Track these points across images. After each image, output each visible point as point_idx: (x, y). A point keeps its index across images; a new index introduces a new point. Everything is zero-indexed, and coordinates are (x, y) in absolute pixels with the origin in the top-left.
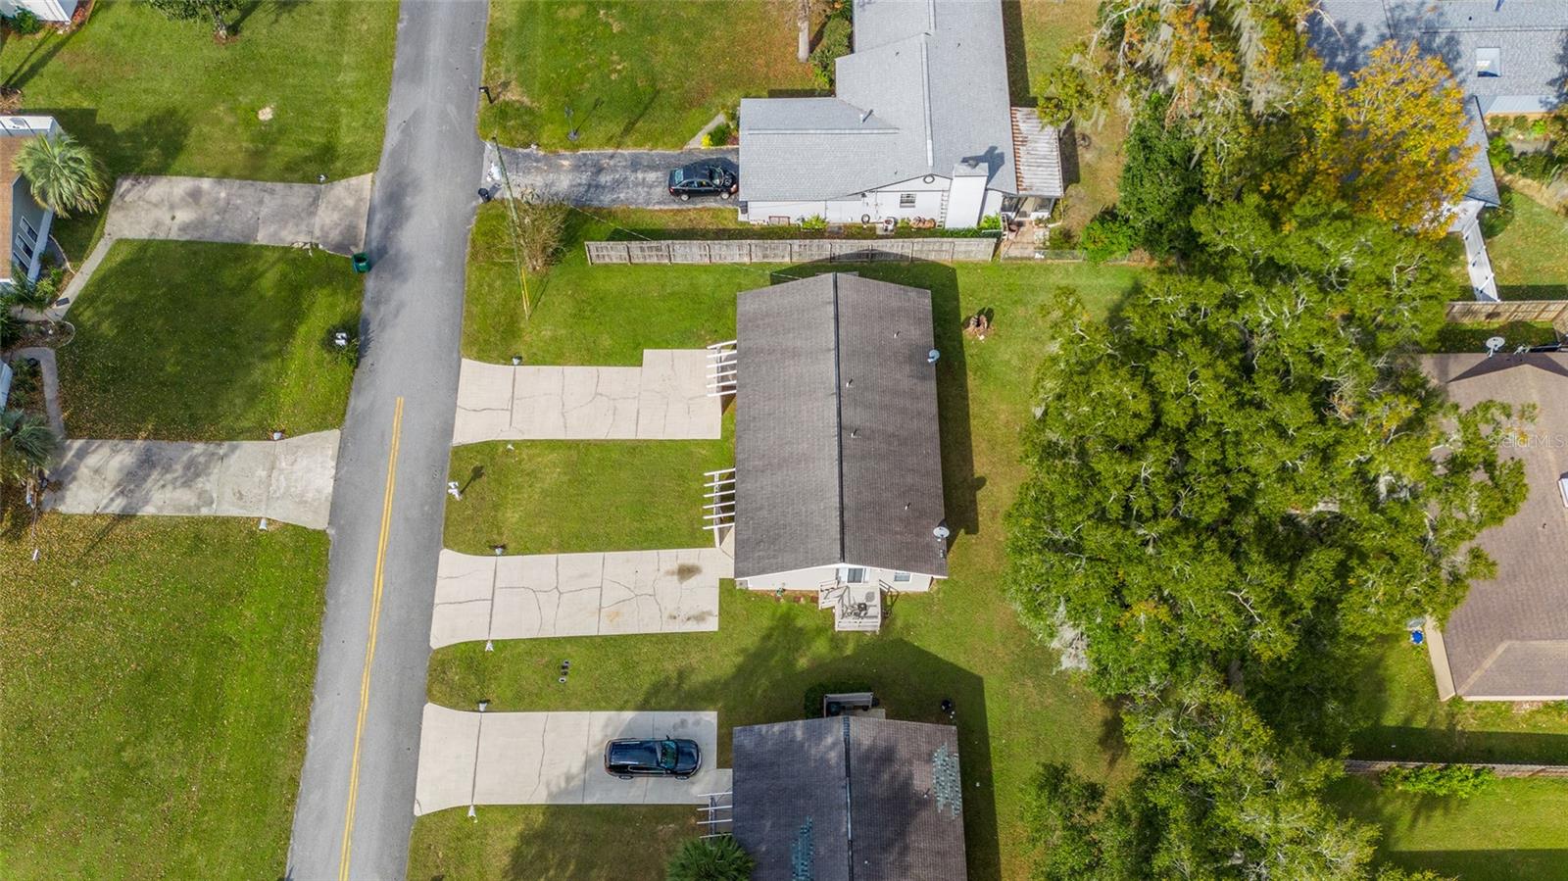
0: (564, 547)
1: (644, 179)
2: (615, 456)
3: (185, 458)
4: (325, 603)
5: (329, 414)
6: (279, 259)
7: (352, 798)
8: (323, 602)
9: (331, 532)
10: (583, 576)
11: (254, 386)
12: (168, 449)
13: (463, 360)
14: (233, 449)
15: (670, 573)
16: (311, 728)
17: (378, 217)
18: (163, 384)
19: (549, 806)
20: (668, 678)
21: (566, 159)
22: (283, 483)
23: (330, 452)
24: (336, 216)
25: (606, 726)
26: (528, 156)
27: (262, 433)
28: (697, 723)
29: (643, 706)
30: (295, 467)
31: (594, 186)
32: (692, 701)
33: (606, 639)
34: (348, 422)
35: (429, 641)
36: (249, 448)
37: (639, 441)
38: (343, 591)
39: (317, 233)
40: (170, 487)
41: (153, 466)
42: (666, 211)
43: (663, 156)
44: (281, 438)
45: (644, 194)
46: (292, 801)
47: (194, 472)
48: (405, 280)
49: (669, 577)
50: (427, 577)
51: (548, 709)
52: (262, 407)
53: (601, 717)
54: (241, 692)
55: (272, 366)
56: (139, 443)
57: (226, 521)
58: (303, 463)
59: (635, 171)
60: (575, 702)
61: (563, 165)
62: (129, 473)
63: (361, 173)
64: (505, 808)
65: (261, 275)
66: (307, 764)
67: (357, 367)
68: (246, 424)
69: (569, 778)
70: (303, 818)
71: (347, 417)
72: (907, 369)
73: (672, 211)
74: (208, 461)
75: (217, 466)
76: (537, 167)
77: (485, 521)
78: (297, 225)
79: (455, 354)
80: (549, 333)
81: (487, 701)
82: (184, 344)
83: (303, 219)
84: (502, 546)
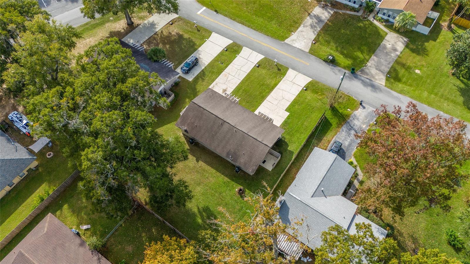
0: (248, 75)
1: (347, 141)
2: (264, 94)
3: (317, 26)
5: (313, 52)
6: (365, 59)
8: (268, 35)
9: (283, 42)
10: (239, 75)
11: (330, 42)
12: (322, 25)
13: (311, 79)
14: (315, 34)
15: (227, 88)
16: (243, 25)
17: (368, 81)
18: (339, 29)
19: (197, 49)
20: (204, 77)
21: (365, 127)
22: (300, 39)
23: (303, 48)
24: (373, 73)
25: (204, 64)
26: (372, 119)
27: (316, 41)
28: (191, 77)
29: (203, 71)
30: (303, 42)
31: (351, 128)
32: (196, 79)
33: (222, 72)
34: (309, 54)
35: (246, 47)
36: (313, 37)
37: (264, 100)
38: (268, 39)
39: (369, 68)
40: (312, 22)
41: (319, 21)
42: (332, 140)
43: (352, 149)
44: (312, 42)
45: (341, 138)
46: (231, 18)
47: (312, 26)
49: (226, 88)
50: (260, 52)
51: (216, 57)
52: (323, 42)
53: (207, 64)
54: (260, 20)
55: (334, 48)
56: (326, 21)
57: (298, 28)
58: (303, 44)
59: (351, 140)
60: (213, 61)
61: (364, 125)
62: (319, 17)
63: (386, 83)
64: (203, 44)
65: (363, 54)
66: (236, 23)
67: (323, 61)
68: (321, 38)
69: (199, 54)
70: (227, 19)
71: (311, 55)
74: (314, 29)
75: (312, 30)
76: (366, 119)
77: (266, 66)
78: (374, 65)
79: (314, 78)
80: (308, 98)
81: (226, 50)
82: (349, 35)
83: (376, 67)
84: (258, 67)
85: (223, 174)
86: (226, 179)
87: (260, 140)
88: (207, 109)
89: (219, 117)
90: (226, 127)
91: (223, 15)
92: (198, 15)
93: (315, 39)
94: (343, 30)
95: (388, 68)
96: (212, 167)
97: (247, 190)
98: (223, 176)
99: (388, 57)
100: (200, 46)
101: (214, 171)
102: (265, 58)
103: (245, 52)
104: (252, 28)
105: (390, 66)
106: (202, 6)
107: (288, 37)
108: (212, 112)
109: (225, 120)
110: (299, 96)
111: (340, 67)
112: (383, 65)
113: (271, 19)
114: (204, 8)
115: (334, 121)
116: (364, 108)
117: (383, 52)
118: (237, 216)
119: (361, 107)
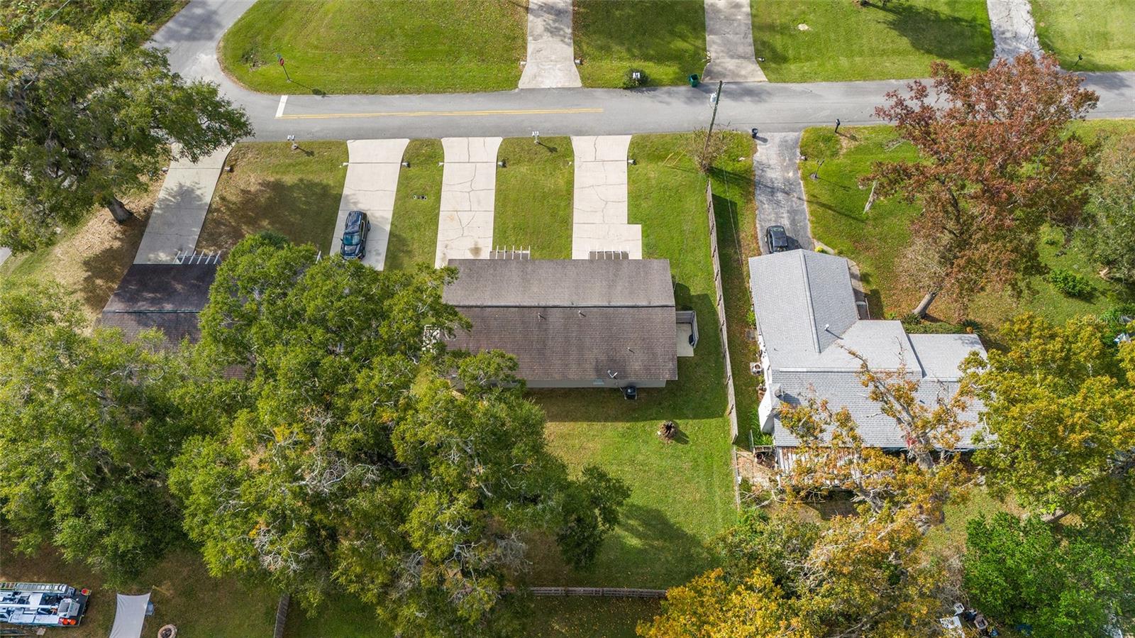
0: (499, 192)
1: (783, 217)
2: (562, 213)
3: (562, 26)
4: (474, 93)
5: (590, 82)
6: (697, 47)
7: (363, 115)
8: (474, 92)
9: (517, 90)
10: (479, 202)
11: (609, 47)
12: (569, 20)
13: (630, 137)
14: (568, 45)
15: (476, 243)
16: (403, 96)
17: (733, 86)
19: (341, 195)
20: (408, 245)
21: (794, 174)
22: (546, 67)
23: (566, 84)
24: (732, 68)
25: (383, 218)
26: (795, 154)
27: (580, 56)
28: (378, 260)
29: (391, 234)
30: (557, 71)
31: (773, 191)
32: (392, 259)
33: (438, 214)
34: (586, 89)
35: (446, 137)
36: (569, 51)
37: (572, 225)
38: (480, 99)
39: (718, 61)
40: (544, 23)
41: (556, 15)
42: (756, 231)
43: (804, 228)
44: (575, 63)
45: (769, 218)
46: (365, 92)
47: (553, 32)
48: (686, 103)
49: (473, 243)
50: (485, 132)
51: (398, 191)
52: (596, 53)
53: (389, 216)
54: (431, 69)
55: (624, 54)
56: (572, 8)
57: (525, 48)
58: (560, 74)
59: (789, 212)
60: (399, 201)
61: (788, 173)
62: (552, 7)
63: (766, 75)
64: (344, 177)
65: (686, 42)
66: (384, 96)
67: (625, 89)
68: (585, 47)
69: (355, 203)
70: (356, 98)
71: (591, 89)
72: (603, 357)
73: (756, 233)
74: (560, 36)
75: (557, 39)
76: (785, 160)
77: (521, 156)
78: (722, 51)
79: (634, 132)
80: (652, 176)
81: (409, 166)
82: (634, 16)
83: (727, 53)
84: (504, 166)
85: (606, 420)
86: (621, 426)
87: (645, 304)
88: (489, 304)
89: (525, 304)
90: (555, 318)
91: (341, 93)
92: (279, 120)
93: (575, 54)
94: (617, 9)
95: (750, 45)
96: (575, 420)
97: (678, 421)
98: (610, 424)
99: (735, 25)
100: (342, 186)
101: (585, 425)
102: (504, 140)
103: (453, 148)
104: (427, 92)
105: (750, 40)
106: (275, 97)
107: (520, 76)
108: (503, 304)
109: (543, 304)
110: (632, 180)
111: (664, 85)
112: (736, 44)
113: (453, 55)
114: (284, 98)
115: (732, 194)
116: (765, 140)
117: (719, 19)
118: (698, 482)
119: (758, 142)
